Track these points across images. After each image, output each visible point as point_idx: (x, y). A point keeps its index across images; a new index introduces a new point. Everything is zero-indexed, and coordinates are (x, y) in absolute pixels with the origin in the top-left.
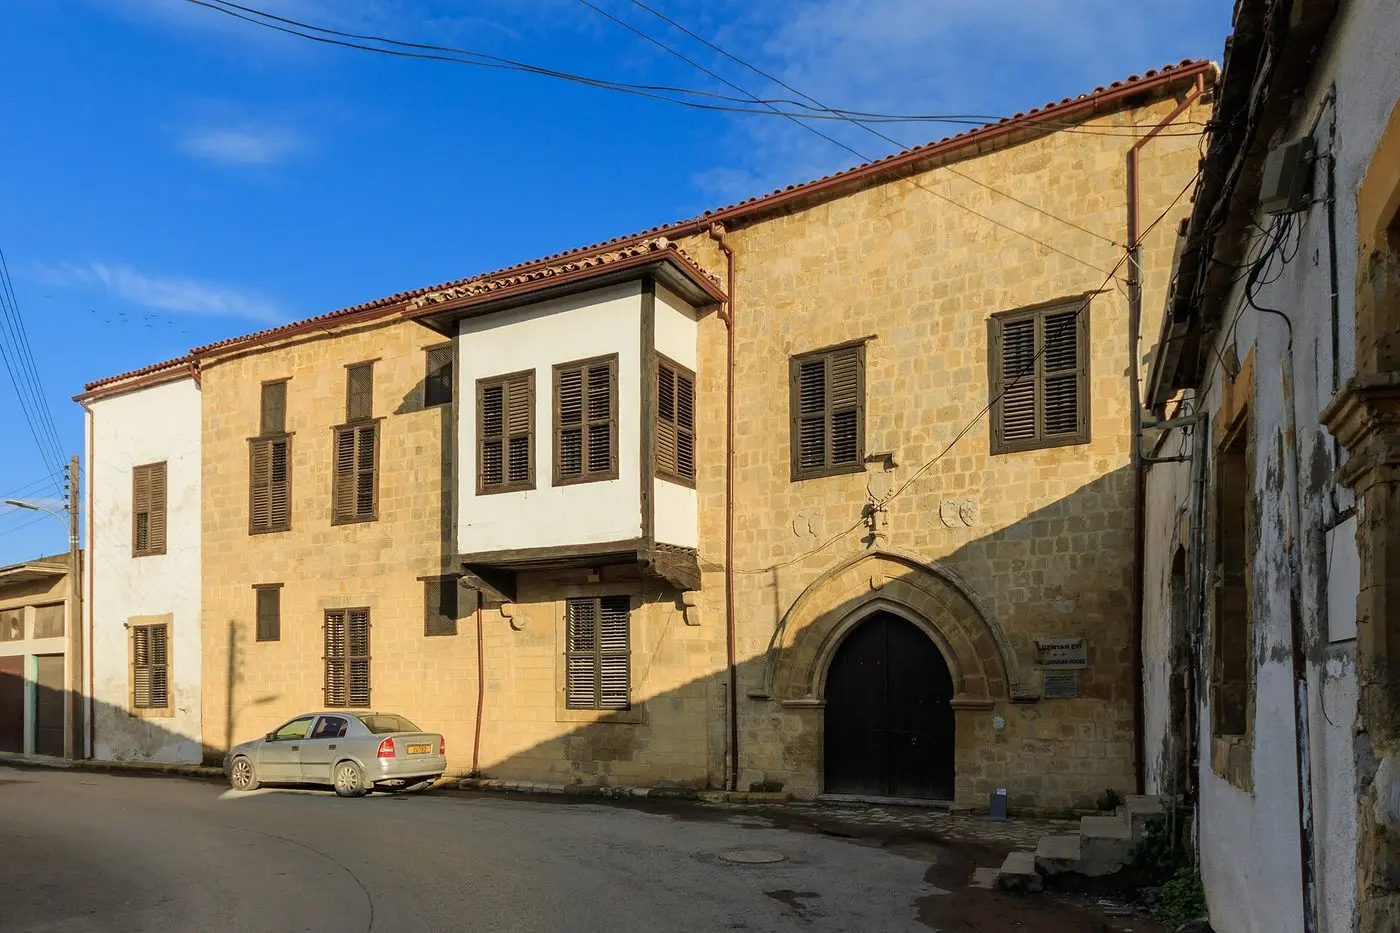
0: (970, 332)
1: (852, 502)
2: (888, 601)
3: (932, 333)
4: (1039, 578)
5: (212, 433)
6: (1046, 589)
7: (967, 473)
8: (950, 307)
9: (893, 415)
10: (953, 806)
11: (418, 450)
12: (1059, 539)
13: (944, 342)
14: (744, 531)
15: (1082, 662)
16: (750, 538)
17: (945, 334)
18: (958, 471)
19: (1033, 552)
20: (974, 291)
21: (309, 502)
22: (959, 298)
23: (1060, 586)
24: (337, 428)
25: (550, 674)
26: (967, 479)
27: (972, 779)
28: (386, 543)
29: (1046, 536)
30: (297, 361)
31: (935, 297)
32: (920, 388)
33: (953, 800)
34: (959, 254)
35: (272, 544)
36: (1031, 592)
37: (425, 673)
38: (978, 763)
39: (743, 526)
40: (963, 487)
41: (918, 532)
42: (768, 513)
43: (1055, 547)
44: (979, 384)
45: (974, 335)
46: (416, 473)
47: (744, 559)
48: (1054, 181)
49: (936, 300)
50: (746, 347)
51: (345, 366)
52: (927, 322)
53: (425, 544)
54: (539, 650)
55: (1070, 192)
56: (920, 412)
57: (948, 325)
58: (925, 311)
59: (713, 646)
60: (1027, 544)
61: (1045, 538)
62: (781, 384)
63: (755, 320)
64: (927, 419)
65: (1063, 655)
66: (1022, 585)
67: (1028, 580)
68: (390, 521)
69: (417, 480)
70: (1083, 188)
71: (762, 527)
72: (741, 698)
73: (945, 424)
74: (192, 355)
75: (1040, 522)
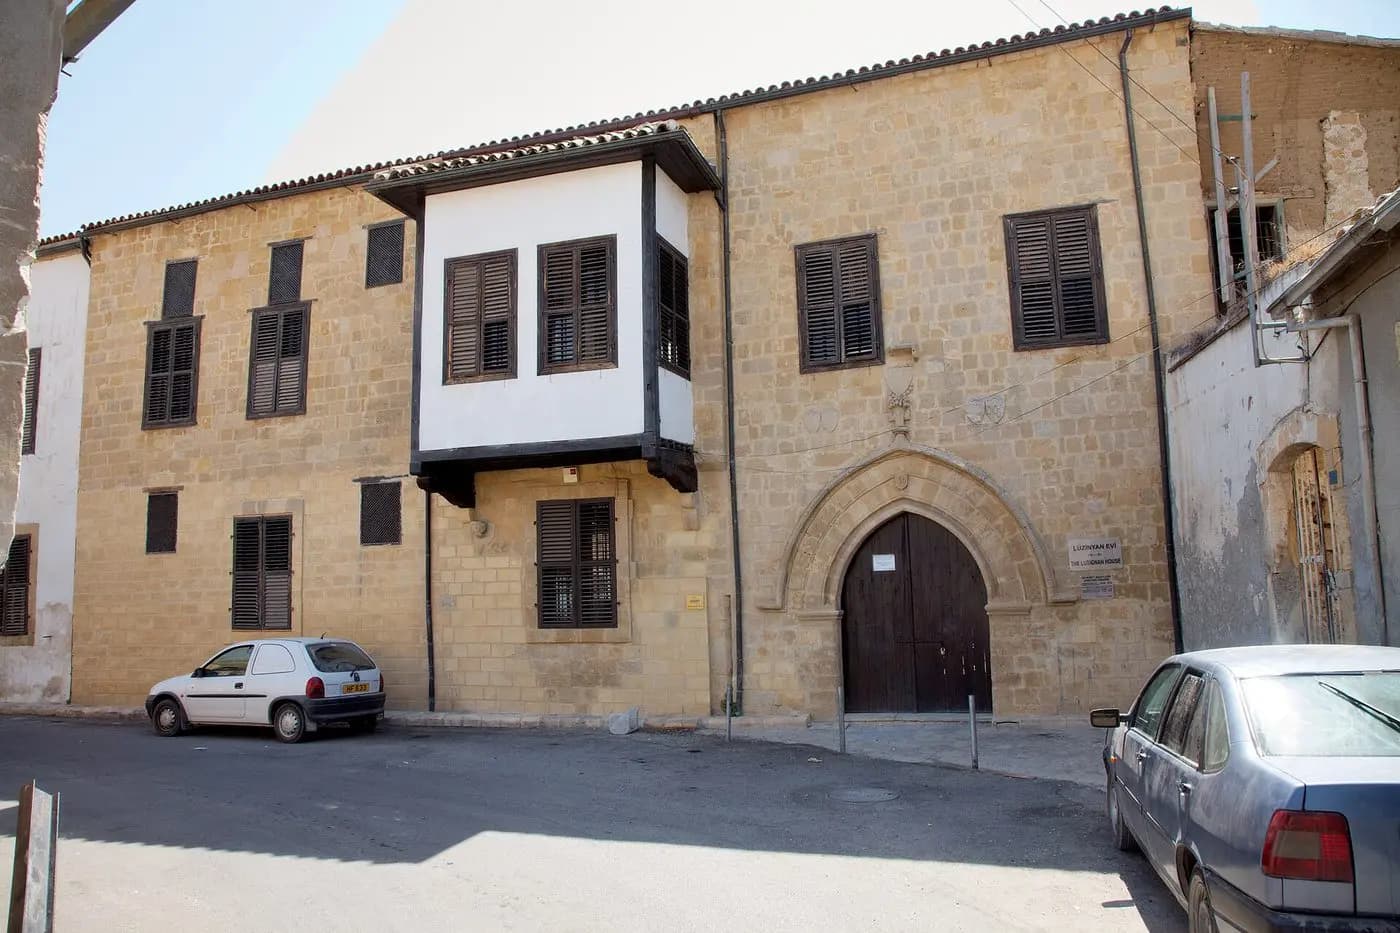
0: (982, 232)
1: (869, 397)
2: (912, 501)
3: (943, 231)
4: (1070, 477)
5: (99, 316)
6: (1077, 488)
7: (990, 370)
8: (960, 206)
9: (908, 309)
10: (994, 718)
11: (357, 336)
12: (1087, 437)
13: (956, 239)
14: (747, 427)
15: (1118, 561)
16: (754, 433)
17: (956, 231)
18: (980, 367)
19: (1062, 450)
20: (984, 192)
21: (218, 394)
22: (967, 199)
23: (1091, 485)
24: (256, 312)
25: (517, 588)
26: (990, 376)
27: (1013, 688)
28: (312, 440)
29: (1074, 434)
30: (212, 239)
31: (943, 195)
32: (935, 283)
33: (991, 712)
34: (964, 157)
35: (170, 441)
36: (1063, 491)
37: (361, 589)
38: (1016, 670)
39: (744, 422)
40: (987, 383)
41: (941, 429)
42: (774, 407)
43: (1084, 446)
44: (995, 282)
45: (985, 234)
46: (353, 362)
47: (748, 457)
48: (1051, 98)
49: (944, 199)
50: (743, 235)
51: (269, 245)
52: (938, 218)
53: (365, 441)
54: (502, 561)
55: (1066, 110)
56: (936, 307)
57: (959, 223)
58: (933, 209)
59: (715, 553)
60: (1055, 443)
61: (1073, 436)
62: (783, 272)
63: (751, 208)
64: (943, 313)
65: (1099, 554)
66: (1053, 483)
67: (1059, 478)
68: (318, 415)
69: (353, 368)
70: (1080, 106)
71: (767, 422)
72: (749, 610)
73: (964, 319)
74: (82, 230)
75: (1067, 420)
